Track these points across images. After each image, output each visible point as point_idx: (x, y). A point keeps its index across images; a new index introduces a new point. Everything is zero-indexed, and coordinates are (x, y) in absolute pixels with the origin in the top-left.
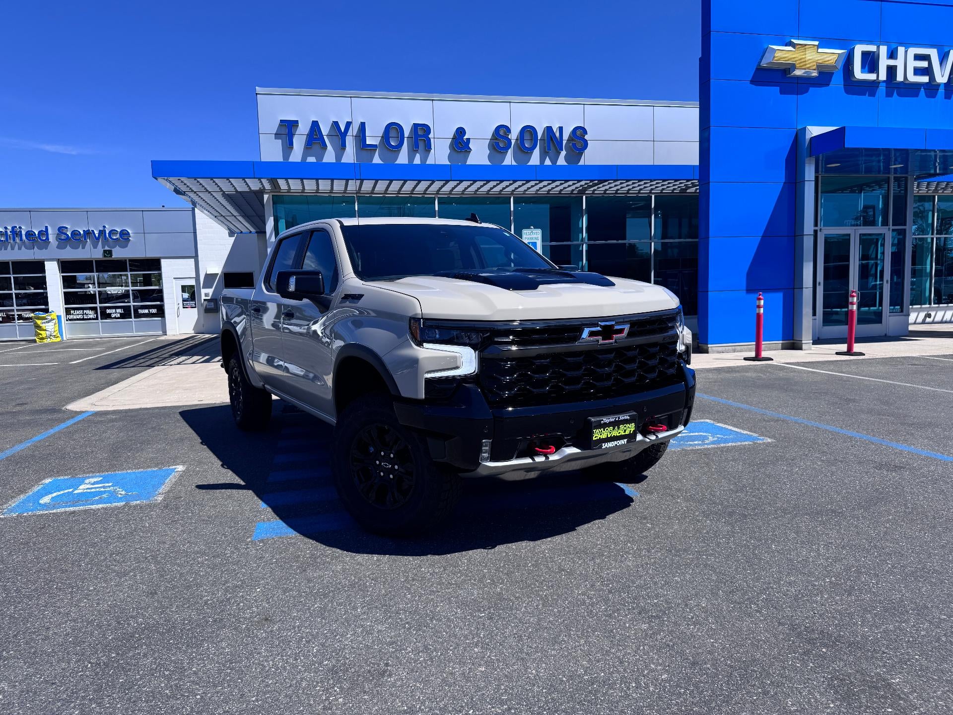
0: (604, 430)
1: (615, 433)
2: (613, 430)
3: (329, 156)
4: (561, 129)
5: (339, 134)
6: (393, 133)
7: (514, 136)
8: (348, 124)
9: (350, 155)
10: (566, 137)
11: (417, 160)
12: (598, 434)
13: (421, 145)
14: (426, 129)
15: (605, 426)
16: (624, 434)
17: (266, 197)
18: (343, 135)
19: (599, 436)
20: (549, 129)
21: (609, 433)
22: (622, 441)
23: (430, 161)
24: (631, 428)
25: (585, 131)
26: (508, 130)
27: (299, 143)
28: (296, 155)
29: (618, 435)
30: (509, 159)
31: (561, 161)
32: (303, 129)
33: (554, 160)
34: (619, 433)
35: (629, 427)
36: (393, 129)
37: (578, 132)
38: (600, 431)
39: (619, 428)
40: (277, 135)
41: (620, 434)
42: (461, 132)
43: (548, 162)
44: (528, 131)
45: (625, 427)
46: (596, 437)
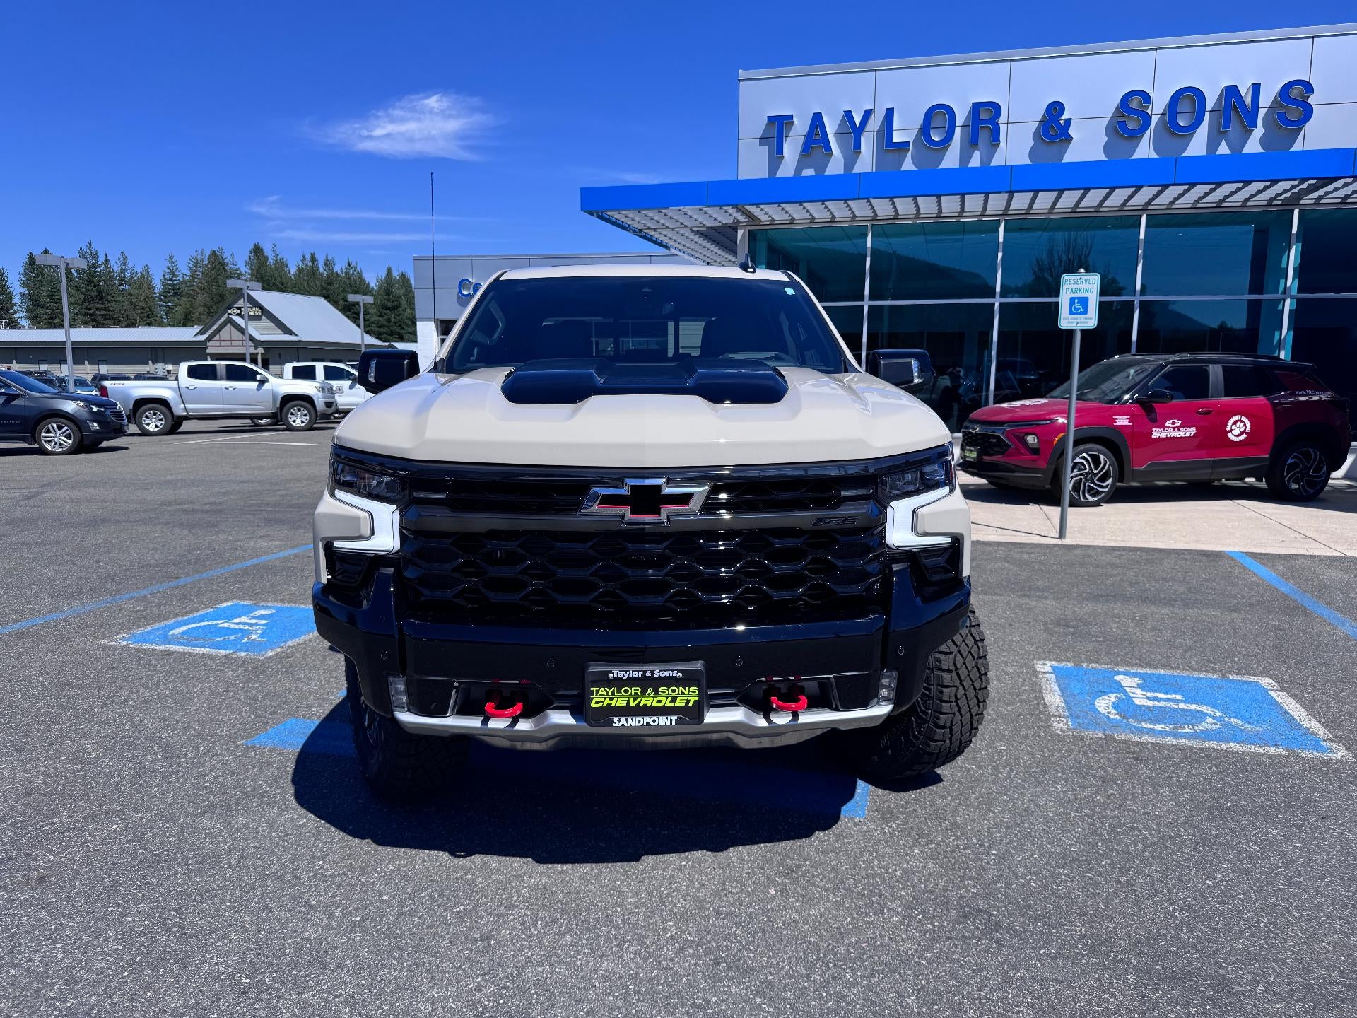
0: (619, 691)
1: (648, 700)
2: (643, 692)
3: (836, 166)
4: (1256, 88)
5: (852, 130)
6: (938, 121)
7: (1157, 108)
8: (868, 114)
9: (866, 162)
10: (1266, 101)
11: (975, 161)
12: (600, 698)
13: (984, 136)
14: (995, 108)
15: (619, 683)
16: (673, 704)
17: (740, 232)
18: (859, 131)
19: (608, 701)
20: (1231, 91)
21: (631, 700)
22: (664, 718)
23: (997, 161)
24: (690, 695)
25: (1308, 87)
26: (1146, 98)
27: (791, 149)
28: (787, 169)
29: (655, 704)
30: (1145, 149)
31: (1253, 145)
32: (801, 126)
33: (1237, 147)
34: (659, 702)
35: (683, 693)
36: (939, 115)
37: (1295, 92)
38: (610, 692)
39: (656, 692)
40: (764, 140)
41: (662, 704)
42: (1056, 109)
43: (1223, 149)
44: (1190, 97)
45: (674, 691)
46: (597, 702)
